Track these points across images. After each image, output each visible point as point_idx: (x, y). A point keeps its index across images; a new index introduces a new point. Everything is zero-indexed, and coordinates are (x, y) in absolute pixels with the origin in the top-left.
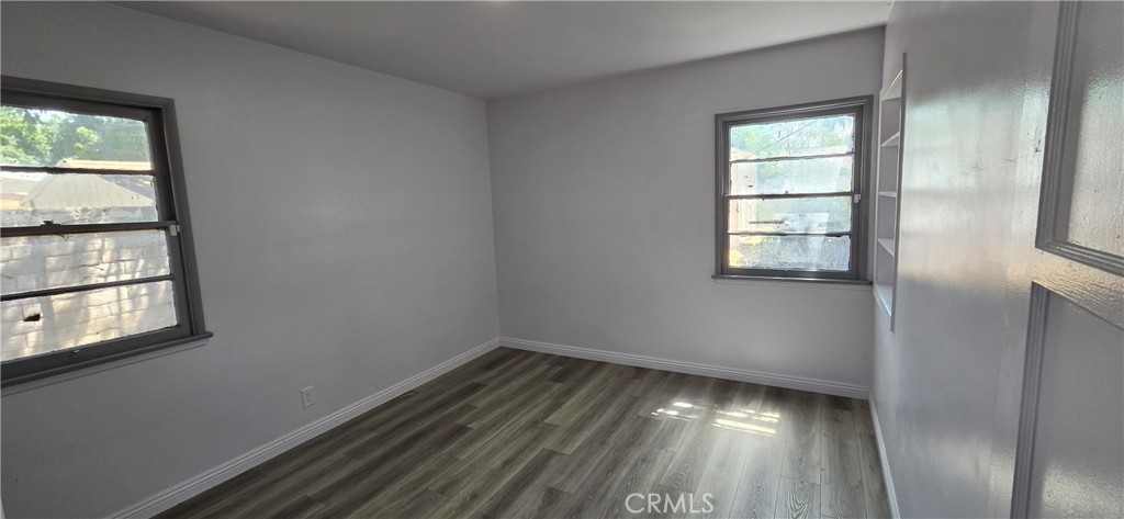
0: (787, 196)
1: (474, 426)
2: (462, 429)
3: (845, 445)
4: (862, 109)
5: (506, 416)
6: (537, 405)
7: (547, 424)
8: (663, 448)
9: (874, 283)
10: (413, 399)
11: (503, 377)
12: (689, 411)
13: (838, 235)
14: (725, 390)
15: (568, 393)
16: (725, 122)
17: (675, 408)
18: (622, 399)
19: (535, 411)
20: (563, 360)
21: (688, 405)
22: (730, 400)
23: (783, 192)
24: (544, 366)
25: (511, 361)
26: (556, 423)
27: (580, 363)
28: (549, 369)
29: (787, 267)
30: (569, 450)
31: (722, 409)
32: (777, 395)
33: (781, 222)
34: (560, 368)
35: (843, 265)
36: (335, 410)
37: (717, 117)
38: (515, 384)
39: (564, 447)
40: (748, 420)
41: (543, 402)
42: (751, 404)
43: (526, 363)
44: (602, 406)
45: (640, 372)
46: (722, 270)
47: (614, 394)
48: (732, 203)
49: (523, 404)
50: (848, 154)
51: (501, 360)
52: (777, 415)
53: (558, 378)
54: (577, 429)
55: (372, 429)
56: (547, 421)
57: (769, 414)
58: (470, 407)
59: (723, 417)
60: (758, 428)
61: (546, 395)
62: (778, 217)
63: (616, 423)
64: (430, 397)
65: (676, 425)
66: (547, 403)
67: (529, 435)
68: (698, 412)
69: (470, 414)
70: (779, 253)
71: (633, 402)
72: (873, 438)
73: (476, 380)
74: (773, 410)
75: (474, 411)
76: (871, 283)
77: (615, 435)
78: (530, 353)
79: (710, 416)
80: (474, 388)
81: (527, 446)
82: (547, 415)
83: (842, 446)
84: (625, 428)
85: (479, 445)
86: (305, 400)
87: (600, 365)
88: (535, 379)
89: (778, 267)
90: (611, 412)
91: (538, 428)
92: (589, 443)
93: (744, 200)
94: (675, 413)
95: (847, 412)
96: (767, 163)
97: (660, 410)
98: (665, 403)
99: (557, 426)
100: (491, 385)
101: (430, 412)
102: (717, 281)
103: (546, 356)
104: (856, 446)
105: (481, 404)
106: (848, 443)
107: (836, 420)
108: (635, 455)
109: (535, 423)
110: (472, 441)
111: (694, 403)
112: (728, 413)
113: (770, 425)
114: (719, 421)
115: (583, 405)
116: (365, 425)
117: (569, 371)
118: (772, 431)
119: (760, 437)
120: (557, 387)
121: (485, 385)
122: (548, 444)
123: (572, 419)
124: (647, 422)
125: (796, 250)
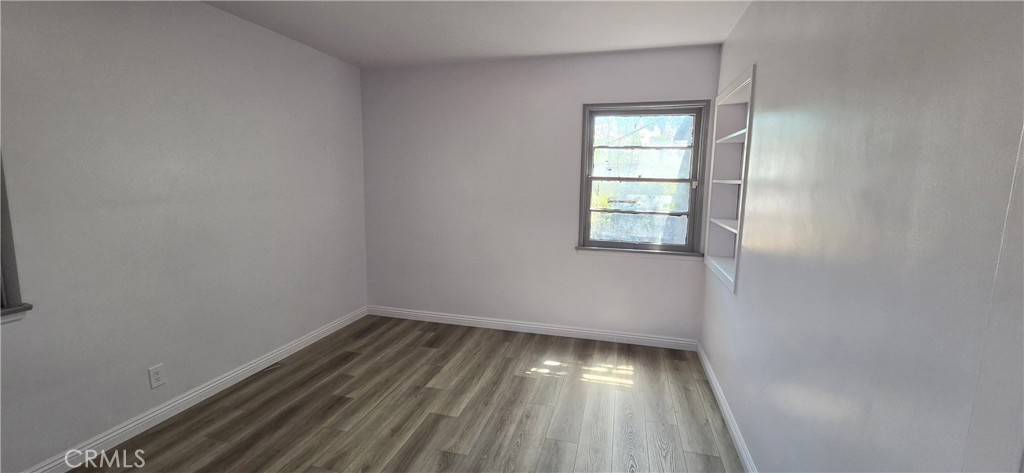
0: (640, 179)
1: (354, 395)
2: (340, 400)
3: (688, 390)
4: (700, 111)
5: (387, 383)
6: (417, 370)
7: (430, 389)
8: (542, 404)
9: (706, 255)
10: (279, 373)
11: (376, 344)
12: (558, 369)
13: (679, 215)
14: (585, 348)
15: (445, 357)
16: (590, 111)
17: (546, 367)
18: (496, 361)
19: (415, 377)
20: (434, 326)
21: (557, 364)
22: (591, 356)
23: (637, 177)
24: (416, 333)
25: (383, 328)
26: (438, 387)
27: (451, 328)
28: (421, 336)
29: (637, 241)
30: (456, 413)
31: (586, 365)
32: (628, 351)
33: (634, 202)
34: (433, 334)
35: (681, 240)
36: (189, 389)
37: (585, 106)
38: (391, 351)
39: (451, 409)
40: (609, 374)
41: (421, 368)
42: (608, 360)
43: (397, 329)
44: (479, 369)
45: (508, 335)
46: (585, 242)
47: (488, 357)
48: (595, 183)
49: (401, 371)
50: (689, 147)
51: (371, 328)
52: (631, 368)
53: (431, 344)
54: (460, 390)
55: (236, 407)
56: (430, 385)
57: (624, 367)
58: (344, 377)
59: (588, 372)
60: (618, 380)
61: (423, 361)
62: (632, 197)
63: (496, 383)
64: (300, 368)
65: (550, 381)
66: (425, 368)
67: (413, 401)
68: (565, 369)
69: (347, 384)
70: (631, 228)
71: (507, 362)
72: (707, 383)
73: (349, 349)
74: (627, 364)
75: (352, 380)
76: (703, 255)
77: (496, 395)
78: (400, 321)
79: (578, 373)
80: (346, 358)
81: (413, 412)
82: (427, 380)
83: (686, 390)
84: (505, 387)
85: (362, 414)
86: (153, 379)
87: (470, 330)
88: (409, 345)
89: (630, 241)
90: (488, 374)
91: (421, 393)
92: (473, 405)
93: (604, 182)
94: (547, 371)
95: (684, 363)
96: (624, 150)
97: (533, 369)
98: (535, 363)
99: (439, 390)
100: (365, 352)
101: (302, 384)
102: (580, 251)
103: (416, 323)
104: (697, 390)
105: (358, 372)
106: (691, 388)
107: (677, 369)
108: (518, 413)
109: (416, 389)
110: (353, 412)
111: (561, 362)
112: (592, 369)
113: (627, 377)
114: (585, 376)
115: (461, 368)
116: (227, 402)
117: (442, 337)
118: (631, 382)
119: (622, 388)
120: (433, 352)
121: (358, 354)
122: (434, 408)
123: (453, 383)
124: (522, 381)
125: (645, 226)
